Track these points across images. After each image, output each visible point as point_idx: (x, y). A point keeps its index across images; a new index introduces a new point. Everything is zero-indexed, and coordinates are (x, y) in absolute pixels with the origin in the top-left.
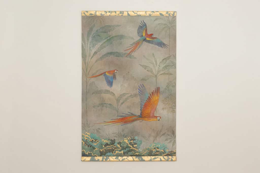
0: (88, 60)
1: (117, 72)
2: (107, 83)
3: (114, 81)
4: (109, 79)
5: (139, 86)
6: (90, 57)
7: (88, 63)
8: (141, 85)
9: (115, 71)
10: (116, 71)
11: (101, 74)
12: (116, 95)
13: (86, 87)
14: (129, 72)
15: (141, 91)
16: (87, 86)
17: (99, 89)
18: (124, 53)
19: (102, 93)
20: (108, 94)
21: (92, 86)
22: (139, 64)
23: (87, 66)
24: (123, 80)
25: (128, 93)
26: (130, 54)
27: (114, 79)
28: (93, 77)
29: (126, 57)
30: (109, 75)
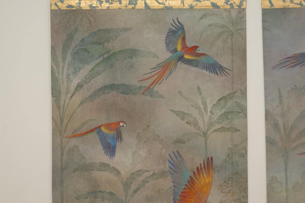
0: (65, 102)
1: (125, 125)
2: (104, 150)
3: (118, 145)
4: (109, 141)
5: (170, 155)
6: (69, 95)
7: (65, 107)
8: (174, 153)
9: (119, 124)
10: (121, 124)
11: (92, 131)
12: (123, 173)
13: (60, 156)
14: (148, 126)
15: (173, 166)
16: (62, 154)
17: (88, 162)
18: (139, 85)
19: (94, 170)
20: (105, 171)
21: (73, 155)
22: (171, 110)
23: (61, 113)
24: (137, 143)
25: (147, 169)
26: (151, 87)
27: (119, 140)
28: (74, 136)
29: (143, 94)
30: (109, 131)
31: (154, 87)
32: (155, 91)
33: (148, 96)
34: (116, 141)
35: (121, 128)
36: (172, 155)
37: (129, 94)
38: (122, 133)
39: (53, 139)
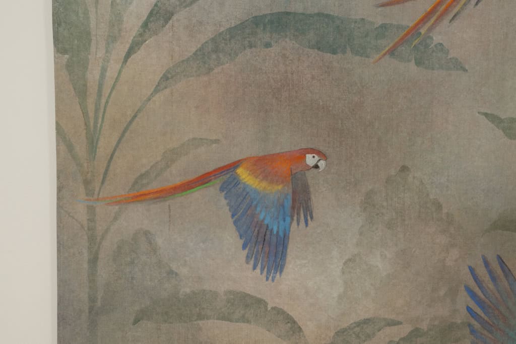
0: (104, 70)
1: (322, 164)
2: (244, 247)
3: (297, 232)
4: (265, 216)
5: (472, 270)
6: (121, 48)
7: (106, 91)
8: (486, 264)
9: (303, 157)
10: (310, 160)
11: (203, 180)
12: (309, 328)
13: (86, 266)
14: (404, 169)
15: (483, 308)
16: (93, 261)
17: (188, 290)
18: (379, 21)
19: (208, 318)
20: (248, 322)
21: (132, 262)
22: (486, 115)
23: (91, 114)
24: (362, 226)
25: (393, 317)
26: (423, 31)
27: (298, 214)
28: (139, 198)
29: (392, 52)
30: (264, 184)
31: (430, 29)
32: (436, 46)
33: (409, 61)
34: (288, 219)
35: (310, 174)
36: (482, 271)
37: (344, 52)
38: (311, 189)
39: (60, 207)
